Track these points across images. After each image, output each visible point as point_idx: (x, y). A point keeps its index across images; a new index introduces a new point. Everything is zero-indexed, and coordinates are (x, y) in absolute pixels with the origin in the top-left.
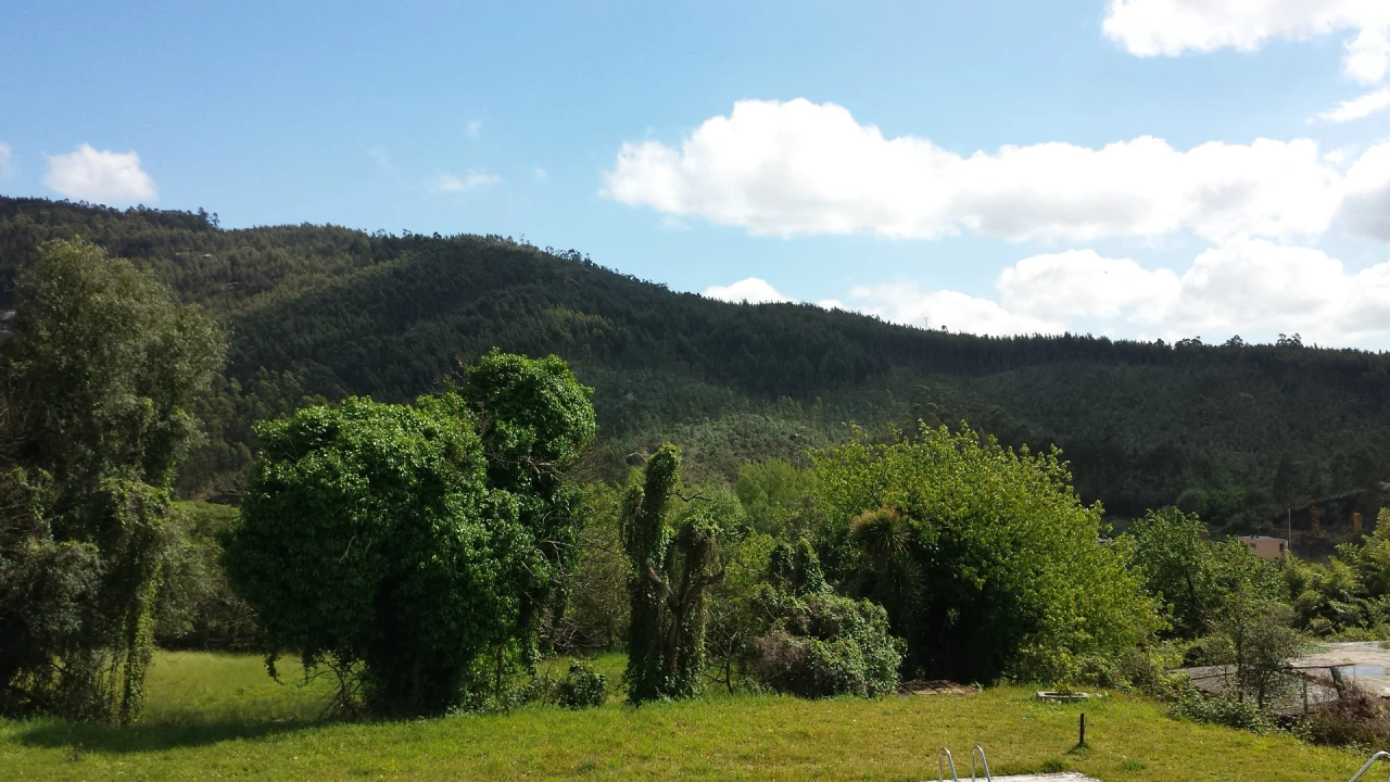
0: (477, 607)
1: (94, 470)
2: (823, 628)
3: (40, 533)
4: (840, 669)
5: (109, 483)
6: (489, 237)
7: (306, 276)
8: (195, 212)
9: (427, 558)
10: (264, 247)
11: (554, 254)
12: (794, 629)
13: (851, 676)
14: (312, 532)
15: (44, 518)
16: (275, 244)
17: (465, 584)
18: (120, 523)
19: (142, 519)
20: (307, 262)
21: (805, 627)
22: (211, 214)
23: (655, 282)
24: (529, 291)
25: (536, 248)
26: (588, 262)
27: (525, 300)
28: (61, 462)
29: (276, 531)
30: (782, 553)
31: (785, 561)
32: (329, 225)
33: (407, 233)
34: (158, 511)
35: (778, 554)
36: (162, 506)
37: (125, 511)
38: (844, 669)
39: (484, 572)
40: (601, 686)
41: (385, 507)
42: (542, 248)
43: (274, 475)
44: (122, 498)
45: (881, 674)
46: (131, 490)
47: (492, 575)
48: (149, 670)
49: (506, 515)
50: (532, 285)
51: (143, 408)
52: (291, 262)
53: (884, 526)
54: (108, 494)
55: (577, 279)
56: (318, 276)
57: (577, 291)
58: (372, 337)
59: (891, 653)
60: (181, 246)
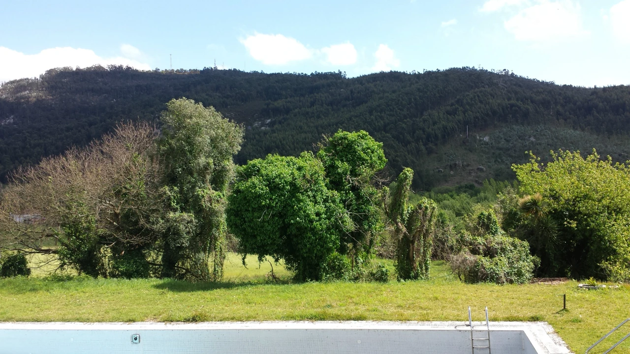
0: (320, 239)
1: (194, 187)
2: (490, 253)
3: (175, 210)
4: (492, 270)
5: (199, 191)
6: (464, 68)
7: (381, 95)
8: (337, 72)
9: (295, 219)
10: (364, 84)
11: (495, 72)
12: (474, 252)
13: (496, 274)
14: (250, 209)
15: (177, 205)
16: (368, 82)
17: (313, 230)
18: (203, 206)
19: (211, 205)
20: (381, 89)
21: (481, 251)
22: (343, 72)
23: (548, 81)
24: (481, 92)
25: (487, 71)
26: (512, 74)
27: (478, 96)
28: (182, 183)
29: (239, 209)
30: (482, 216)
31: (483, 220)
32: (391, 71)
33: (425, 71)
34: (218, 201)
35: (481, 217)
36: (219, 199)
37: (204, 201)
38: (494, 271)
39: (321, 225)
40: (386, 274)
41: (276, 199)
42: (489, 70)
43: (238, 187)
44: (203, 196)
45: (519, 274)
46: (207, 193)
47: (325, 226)
48: (225, 262)
49: (334, 202)
50: (483, 89)
51: (208, 164)
52: (375, 90)
53: (534, 203)
54: (198, 195)
55: (506, 83)
56: (386, 94)
57: (506, 89)
58: (408, 119)
59: (527, 265)
60: (332, 87)
